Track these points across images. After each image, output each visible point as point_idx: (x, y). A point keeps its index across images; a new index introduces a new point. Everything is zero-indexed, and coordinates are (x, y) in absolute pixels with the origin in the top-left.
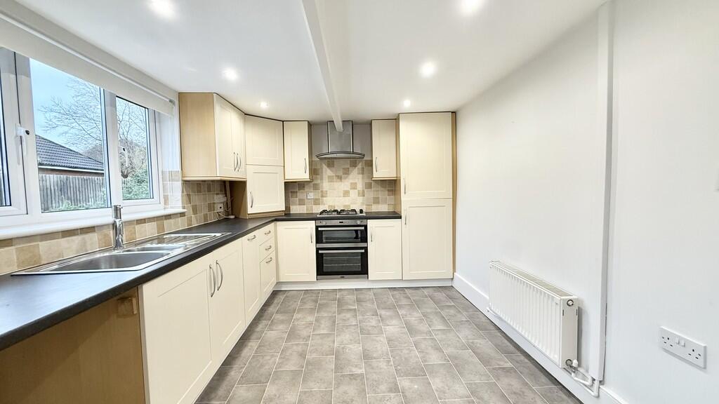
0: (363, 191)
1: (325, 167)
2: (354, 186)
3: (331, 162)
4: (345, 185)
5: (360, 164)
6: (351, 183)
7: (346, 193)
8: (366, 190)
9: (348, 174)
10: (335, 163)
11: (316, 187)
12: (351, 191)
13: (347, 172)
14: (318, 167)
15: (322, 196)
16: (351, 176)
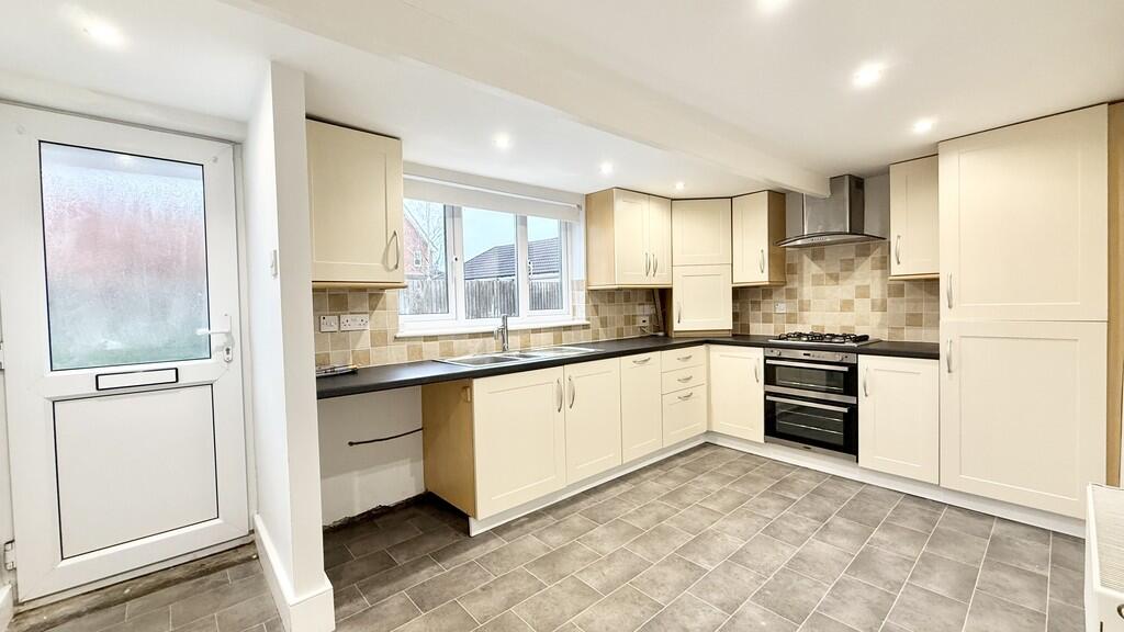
0: (884, 302)
1: (807, 260)
2: (863, 292)
3: (817, 251)
4: (845, 289)
5: (879, 250)
6: (858, 287)
7: (847, 305)
8: (889, 300)
9: (853, 270)
10: (827, 252)
11: (791, 294)
12: (857, 302)
13: (849, 267)
14: (796, 261)
15: (801, 310)
16: (857, 274)
